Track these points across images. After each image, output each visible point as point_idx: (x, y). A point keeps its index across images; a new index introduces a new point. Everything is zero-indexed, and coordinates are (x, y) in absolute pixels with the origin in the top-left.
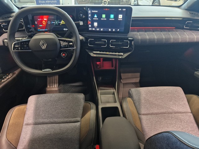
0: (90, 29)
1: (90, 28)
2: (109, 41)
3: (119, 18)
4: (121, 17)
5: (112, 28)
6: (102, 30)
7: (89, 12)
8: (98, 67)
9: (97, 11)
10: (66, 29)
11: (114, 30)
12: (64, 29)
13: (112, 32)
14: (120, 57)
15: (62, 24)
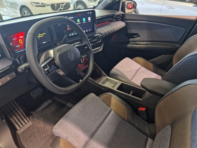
0: (70, 35)
3: (89, 20)
4: (90, 19)
9: (73, 17)
10: (45, 42)
11: (87, 31)
12: (43, 43)
14: (100, 50)
15: (40, 38)
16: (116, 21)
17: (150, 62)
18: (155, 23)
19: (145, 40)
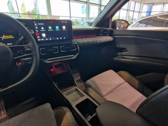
0: (39, 40)
1: (39, 38)
2: (59, 48)
4: (65, 28)
5: (59, 37)
6: (50, 39)
7: (36, 25)
8: (53, 73)
9: (43, 24)
11: (61, 38)
13: (59, 40)
14: (72, 58)
15: (3, 39)
16: (103, 36)
17: (136, 78)
18: (143, 38)
19: (132, 55)
